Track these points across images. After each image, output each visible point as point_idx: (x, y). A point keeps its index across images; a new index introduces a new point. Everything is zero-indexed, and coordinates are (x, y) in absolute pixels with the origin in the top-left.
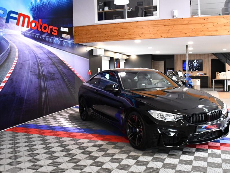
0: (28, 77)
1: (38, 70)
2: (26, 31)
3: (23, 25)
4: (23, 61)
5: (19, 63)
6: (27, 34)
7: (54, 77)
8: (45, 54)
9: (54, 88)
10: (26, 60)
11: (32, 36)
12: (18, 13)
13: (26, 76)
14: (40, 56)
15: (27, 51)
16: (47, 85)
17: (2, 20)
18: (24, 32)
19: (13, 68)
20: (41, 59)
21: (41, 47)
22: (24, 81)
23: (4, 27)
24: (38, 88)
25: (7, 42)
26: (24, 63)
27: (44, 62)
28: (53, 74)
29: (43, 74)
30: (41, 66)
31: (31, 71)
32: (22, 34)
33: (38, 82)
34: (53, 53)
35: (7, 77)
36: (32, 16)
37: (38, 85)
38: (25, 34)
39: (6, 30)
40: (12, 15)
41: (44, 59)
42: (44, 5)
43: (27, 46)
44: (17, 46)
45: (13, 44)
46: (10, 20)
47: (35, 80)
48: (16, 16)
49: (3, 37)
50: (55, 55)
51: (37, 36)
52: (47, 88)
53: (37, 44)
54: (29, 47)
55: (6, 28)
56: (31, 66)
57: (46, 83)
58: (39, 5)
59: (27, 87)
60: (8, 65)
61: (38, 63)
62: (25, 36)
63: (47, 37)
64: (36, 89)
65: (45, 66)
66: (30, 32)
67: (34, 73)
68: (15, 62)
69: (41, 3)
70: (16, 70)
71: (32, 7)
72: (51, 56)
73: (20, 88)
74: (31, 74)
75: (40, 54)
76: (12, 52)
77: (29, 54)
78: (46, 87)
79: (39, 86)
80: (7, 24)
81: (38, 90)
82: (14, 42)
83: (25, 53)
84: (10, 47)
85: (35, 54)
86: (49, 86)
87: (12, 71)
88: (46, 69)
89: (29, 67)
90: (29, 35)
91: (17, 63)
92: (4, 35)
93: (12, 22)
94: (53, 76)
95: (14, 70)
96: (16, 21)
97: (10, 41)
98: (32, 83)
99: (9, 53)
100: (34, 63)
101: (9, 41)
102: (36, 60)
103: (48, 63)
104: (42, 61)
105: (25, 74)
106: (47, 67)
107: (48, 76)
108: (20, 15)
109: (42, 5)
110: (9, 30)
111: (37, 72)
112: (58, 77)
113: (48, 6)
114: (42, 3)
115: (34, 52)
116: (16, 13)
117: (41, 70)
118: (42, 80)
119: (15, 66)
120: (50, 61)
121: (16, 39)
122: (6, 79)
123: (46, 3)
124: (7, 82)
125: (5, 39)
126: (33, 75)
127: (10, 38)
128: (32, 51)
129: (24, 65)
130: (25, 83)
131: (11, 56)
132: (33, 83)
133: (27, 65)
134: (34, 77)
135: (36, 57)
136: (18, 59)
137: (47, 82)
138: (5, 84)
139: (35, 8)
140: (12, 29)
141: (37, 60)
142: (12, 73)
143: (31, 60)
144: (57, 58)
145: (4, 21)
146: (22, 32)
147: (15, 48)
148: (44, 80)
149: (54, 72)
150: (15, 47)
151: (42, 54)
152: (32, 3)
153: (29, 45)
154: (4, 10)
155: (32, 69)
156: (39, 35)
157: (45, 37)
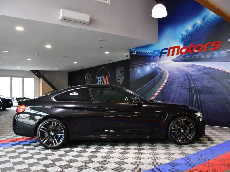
0: (178, 90)
1: (189, 85)
2: (177, 57)
3: (173, 55)
4: (173, 79)
5: (169, 81)
6: (177, 60)
7: (213, 91)
8: (199, 71)
9: (213, 101)
10: (176, 79)
11: (182, 59)
12: (168, 48)
13: (175, 90)
14: (191, 73)
15: (176, 72)
16: (201, 98)
17: (157, 57)
18: (173, 59)
19: (164, 85)
20: (193, 76)
21: (193, 66)
22: (173, 93)
23: (158, 61)
24: (188, 99)
25: (160, 69)
26: (173, 80)
27: (198, 77)
28: (210, 88)
29: (195, 88)
30: (193, 82)
31: (181, 86)
32: (172, 61)
33: (189, 94)
34: (213, 68)
35: (160, 90)
36: (183, 44)
37: (188, 97)
38: (175, 60)
39: (159, 62)
40: (164, 51)
41: (197, 76)
42: (198, 28)
43: (176, 68)
44: (167, 70)
45: (164, 69)
46: (162, 55)
47: (185, 93)
48: (167, 51)
49: (158, 67)
50: (217, 69)
51: (188, 58)
52: (200, 101)
53: (189, 64)
54: (179, 68)
55: (159, 61)
56: (181, 82)
57: (199, 96)
58: (191, 32)
59: (176, 98)
60: (160, 83)
61: (189, 79)
62: (175, 61)
63: (203, 55)
64: (186, 100)
65: (199, 81)
66: (180, 57)
67: (184, 88)
68: (165, 80)
69: (193, 29)
70: (166, 86)
71: (183, 37)
72: (208, 72)
73: (169, 98)
74: (180, 88)
75: (192, 71)
76: (164, 74)
77: (179, 74)
78: (200, 99)
79: (190, 98)
80: (160, 58)
81: (188, 101)
82: (165, 68)
83: (175, 73)
84: (162, 72)
85: (186, 73)
86: (205, 99)
87: (163, 86)
88: (199, 84)
89: (179, 83)
90: (179, 59)
91: (167, 81)
92: (158, 65)
93: (164, 56)
94: (211, 90)
95: (165, 86)
96: (167, 54)
97: (163, 67)
98: (181, 94)
99: (162, 75)
100: (184, 80)
101: (161, 68)
102: (186, 78)
103: (203, 78)
104: (195, 77)
105: (175, 88)
106: (202, 82)
107: (204, 90)
108: (170, 48)
109: (194, 30)
110: (162, 61)
111: (188, 87)
112: (222, 91)
113: (205, 26)
114: (195, 28)
115: (185, 71)
116: (167, 49)
117: (193, 85)
118: (194, 93)
119: (165, 83)
120: (207, 76)
121: (167, 66)
122: (159, 91)
123: (201, 25)
124: (159, 93)
125: (159, 68)
126: (183, 89)
127: (162, 66)
128: (182, 71)
129: (174, 82)
130: (174, 95)
131: (163, 77)
132: (183, 95)
133: (177, 82)
134: (183, 90)
135: (186, 75)
136: (168, 79)
137: (201, 96)
138: (157, 94)
139: (187, 36)
140: (164, 60)
141: (188, 77)
142: (163, 88)
143: (181, 77)
144: (220, 72)
145: (158, 58)
146: (172, 59)
147: (166, 72)
148: (196, 93)
149: (213, 86)
150: (166, 70)
151: (195, 71)
152: (182, 35)
153: (179, 67)
154: (158, 51)
155: (182, 85)
156: (191, 56)
157: (200, 56)
